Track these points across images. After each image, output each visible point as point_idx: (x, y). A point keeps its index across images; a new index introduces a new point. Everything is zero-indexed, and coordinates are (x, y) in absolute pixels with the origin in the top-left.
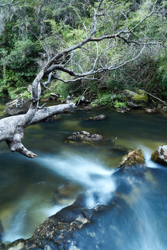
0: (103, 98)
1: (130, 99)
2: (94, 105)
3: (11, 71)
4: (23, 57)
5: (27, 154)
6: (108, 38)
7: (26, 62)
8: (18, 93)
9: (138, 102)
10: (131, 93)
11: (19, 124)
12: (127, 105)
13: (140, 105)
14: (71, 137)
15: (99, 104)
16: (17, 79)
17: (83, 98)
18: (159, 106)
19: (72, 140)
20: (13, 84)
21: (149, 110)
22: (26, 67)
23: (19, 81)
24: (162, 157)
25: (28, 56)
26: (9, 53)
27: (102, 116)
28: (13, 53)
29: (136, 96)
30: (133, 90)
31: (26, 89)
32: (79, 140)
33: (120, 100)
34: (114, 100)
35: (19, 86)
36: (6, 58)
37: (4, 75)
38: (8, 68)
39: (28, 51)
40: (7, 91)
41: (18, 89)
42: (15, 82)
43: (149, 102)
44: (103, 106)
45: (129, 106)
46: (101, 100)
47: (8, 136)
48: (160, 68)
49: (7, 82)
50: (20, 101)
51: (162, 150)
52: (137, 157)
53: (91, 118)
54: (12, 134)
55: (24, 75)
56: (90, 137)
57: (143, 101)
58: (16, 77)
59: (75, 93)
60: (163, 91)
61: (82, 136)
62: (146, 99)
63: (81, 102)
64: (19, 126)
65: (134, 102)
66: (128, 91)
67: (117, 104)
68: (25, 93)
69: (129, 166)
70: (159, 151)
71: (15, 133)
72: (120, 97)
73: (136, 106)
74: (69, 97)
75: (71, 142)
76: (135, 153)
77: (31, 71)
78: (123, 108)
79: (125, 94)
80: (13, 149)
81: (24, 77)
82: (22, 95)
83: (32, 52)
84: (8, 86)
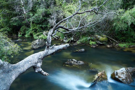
0: (83, 39)
1: (98, 40)
2: (78, 43)
3: (34, 24)
4: (41, 17)
5: (44, 74)
6: (86, 12)
7: (42, 19)
8: (38, 36)
9: (102, 42)
10: (99, 36)
11: (40, 58)
12: (96, 43)
13: (104, 43)
14: (66, 63)
15: (81, 42)
16: (37, 28)
17: (72, 39)
18: (114, 44)
19: (67, 64)
20: (36, 31)
21: (109, 46)
22: (43, 22)
23: (39, 30)
24: (117, 77)
25: (43, 16)
26: (34, 15)
27: (83, 50)
28: (36, 15)
29: (101, 38)
30: (100, 35)
31: (42, 34)
32: (71, 64)
33: (93, 40)
34: (89, 40)
35: (38, 32)
36: (32, 17)
37: (31, 26)
38: (33, 23)
39: (44, 14)
40: (32, 34)
41: (38, 34)
42: (37, 30)
43: (109, 42)
44: (83, 43)
45: (97, 44)
46: (82, 40)
47: (34, 65)
48: (114, 24)
49: (33, 30)
50: (39, 41)
51: (117, 73)
52: (103, 76)
53: (77, 51)
54: (36, 63)
55: (41, 26)
56: (77, 62)
57: (105, 41)
58: (37, 27)
59: (68, 36)
60: (116, 35)
61: (73, 62)
62: (107, 40)
63: (72, 41)
64: (40, 59)
65: (100, 41)
66: (97, 35)
67: (91, 43)
68: (42, 36)
69: (99, 81)
70: (115, 73)
71: (38, 62)
72: (92, 39)
73: (101, 43)
74: (65, 38)
75: (66, 65)
76: (102, 74)
77: (45, 24)
78: (94, 45)
79: (95, 37)
80: (37, 71)
81: (41, 27)
82: (40, 36)
83: (46, 14)
84: (33, 32)
